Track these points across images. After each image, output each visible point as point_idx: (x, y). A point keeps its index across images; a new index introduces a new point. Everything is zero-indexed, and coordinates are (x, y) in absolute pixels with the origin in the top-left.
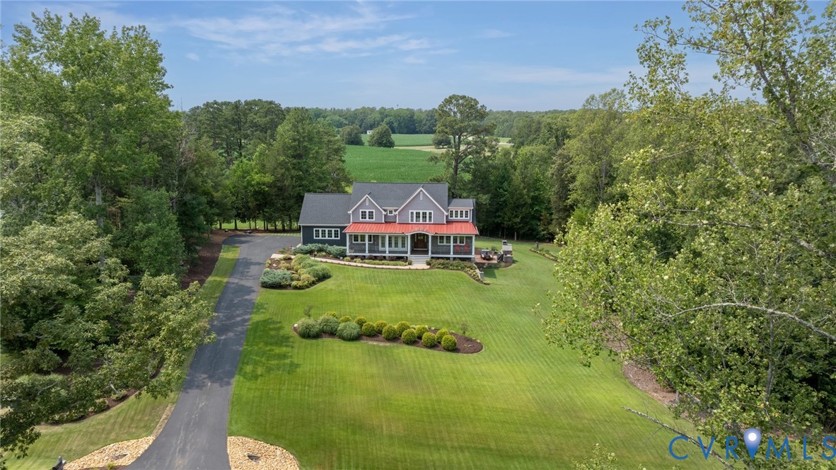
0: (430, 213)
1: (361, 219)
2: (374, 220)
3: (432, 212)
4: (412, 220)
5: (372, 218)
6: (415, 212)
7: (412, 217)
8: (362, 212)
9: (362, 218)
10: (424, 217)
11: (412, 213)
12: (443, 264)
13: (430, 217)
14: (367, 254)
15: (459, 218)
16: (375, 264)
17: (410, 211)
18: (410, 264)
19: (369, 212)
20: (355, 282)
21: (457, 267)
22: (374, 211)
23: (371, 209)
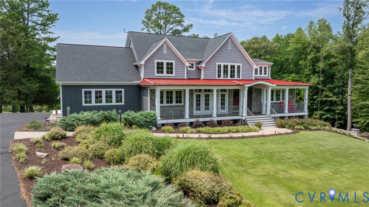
0: (239, 67)
1: (156, 74)
2: (174, 75)
3: (241, 65)
5: (172, 73)
6: (222, 64)
7: (219, 71)
8: (158, 63)
9: (158, 72)
10: (232, 72)
11: (219, 66)
13: (239, 72)
17: (217, 63)
19: (168, 64)
22: (174, 62)
23: (170, 59)
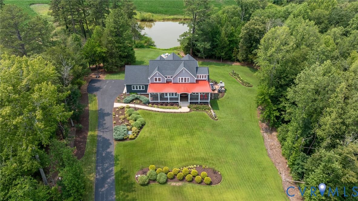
3: (189, 78)
5: (160, 81)
6: (181, 78)
7: (179, 80)
8: (155, 78)
10: (185, 80)
12: (196, 108)
14: (159, 101)
15: (202, 78)
16: (164, 108)
17: (178, 78)
18: (180, 108)
20: (157, 128)
21: (202, 109)
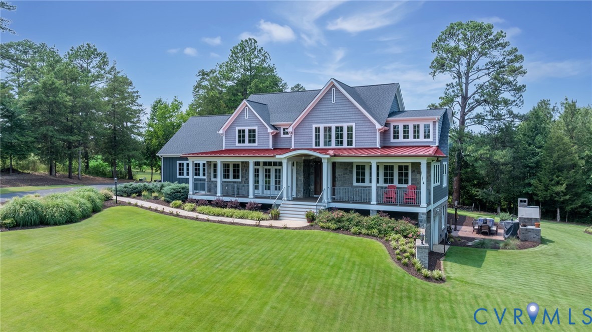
0: (350, 129)
1: (237, 144)
2: (256, 144)
3: (353, 125)
4: (317, 144)
5: (254, 142)
6: (322, 126)
7: (318, 137)
8: (239, 131)
9: (239, 142)
10: (339, 137)
11: (318, 130)
13: (350, 136)
15: (411, 139)
17: (314, 126)
18: (276, 217)
19: (250, 131)
22: (256, 128)
23: (252, 125)
